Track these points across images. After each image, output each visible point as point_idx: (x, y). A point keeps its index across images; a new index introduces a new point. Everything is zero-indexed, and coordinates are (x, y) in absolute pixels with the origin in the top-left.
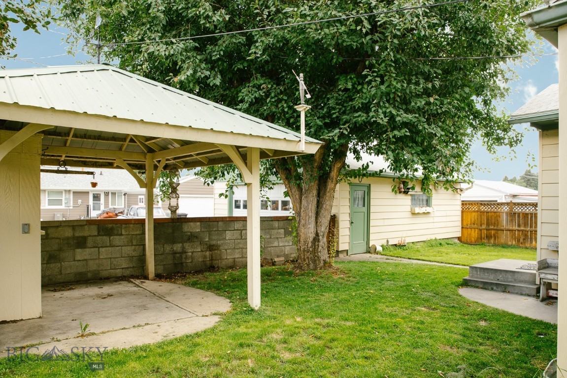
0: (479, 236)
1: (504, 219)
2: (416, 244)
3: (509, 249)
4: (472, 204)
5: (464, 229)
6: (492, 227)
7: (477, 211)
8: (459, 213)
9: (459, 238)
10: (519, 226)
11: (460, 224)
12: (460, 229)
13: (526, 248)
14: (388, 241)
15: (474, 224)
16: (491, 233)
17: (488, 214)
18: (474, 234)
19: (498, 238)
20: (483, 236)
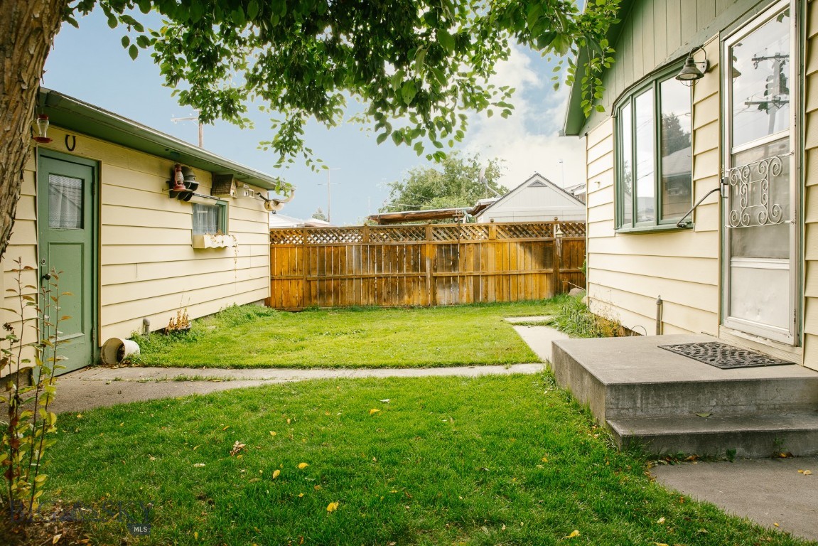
0: (306, 295)
1: (352, 257)
2: (204, 321)
3: (365, 314)
4: (291, 232)
5: (275, 282)
6: (332, 275)
7: (302, 246)
8: (266, 250)
9: (267, 302)
10: (380, 269)
11: (266, 272)
12: (267, 282)
13: (394, 308)
14: (146, 324)
15: (295, 270)
16: (330, 285)
17: (322, 249)
18: (296, 290)
19: (342, 293)
20: (313, 293)
